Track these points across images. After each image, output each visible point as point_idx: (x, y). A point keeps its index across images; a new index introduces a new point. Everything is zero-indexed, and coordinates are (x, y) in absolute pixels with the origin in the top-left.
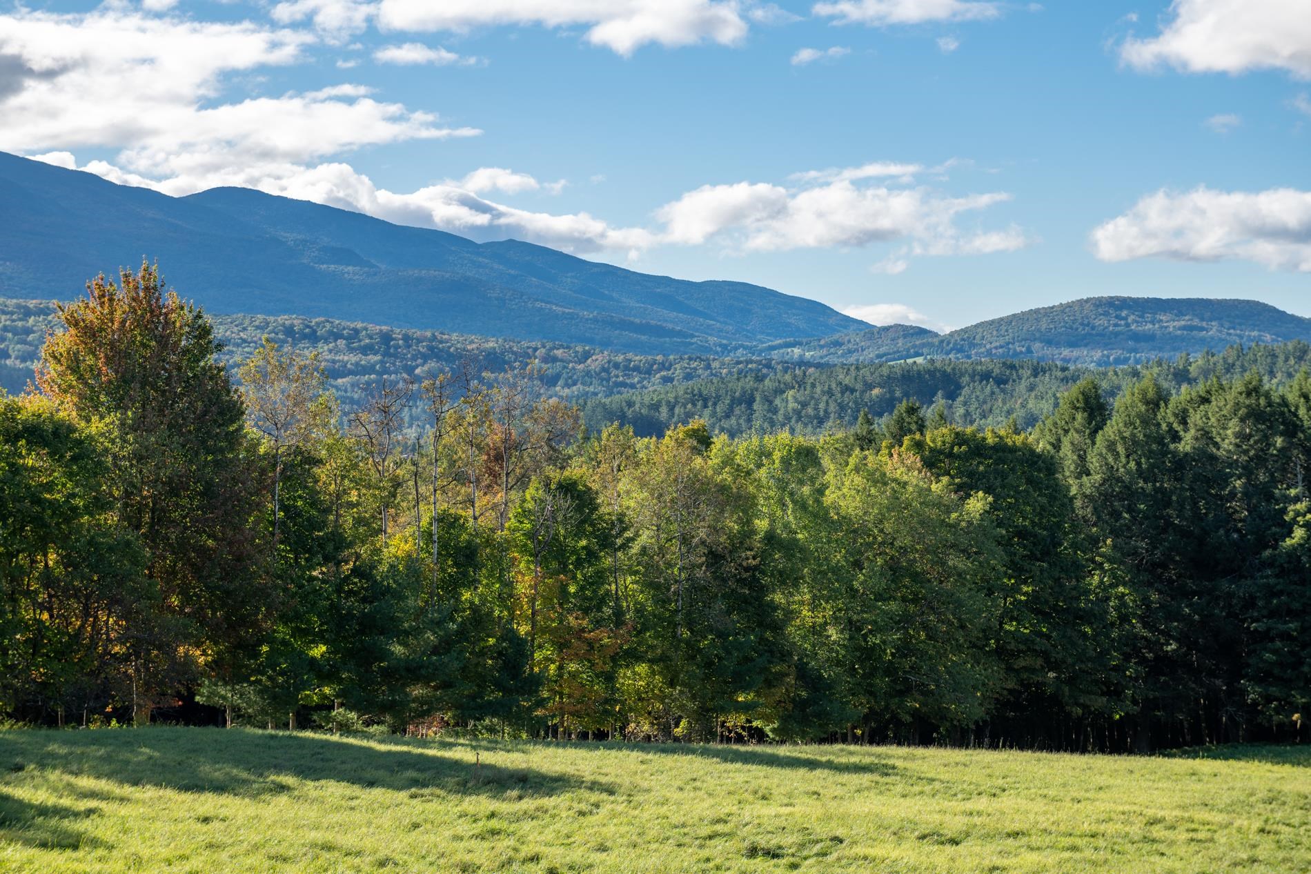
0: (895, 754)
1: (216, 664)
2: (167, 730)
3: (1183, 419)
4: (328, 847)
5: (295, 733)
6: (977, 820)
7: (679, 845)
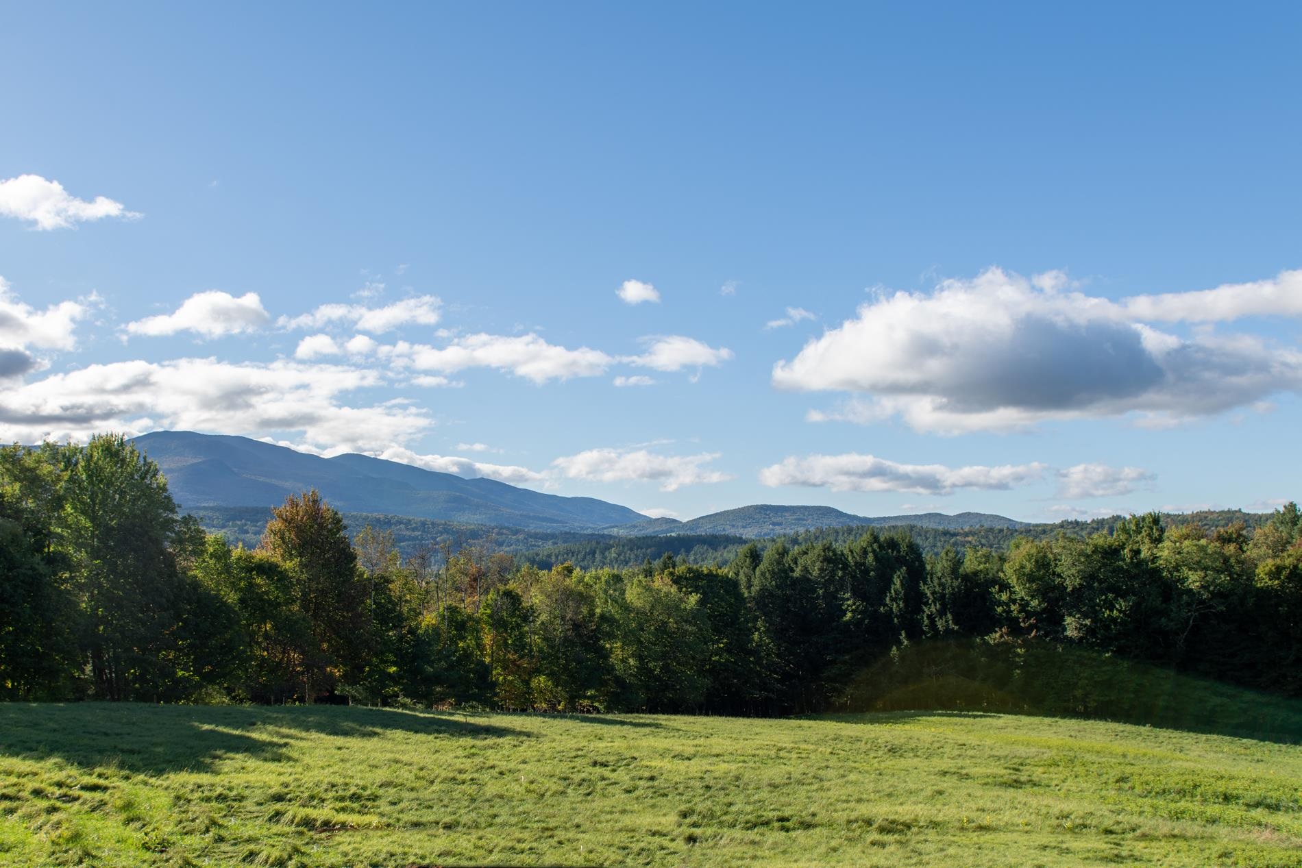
0: (662, 718)
1: (345, 676)
2: (322, 707)
3: (795, 561)
4: (397, 761)
5: (381, 708)
6: (700, 749)
7: (561, 761)
